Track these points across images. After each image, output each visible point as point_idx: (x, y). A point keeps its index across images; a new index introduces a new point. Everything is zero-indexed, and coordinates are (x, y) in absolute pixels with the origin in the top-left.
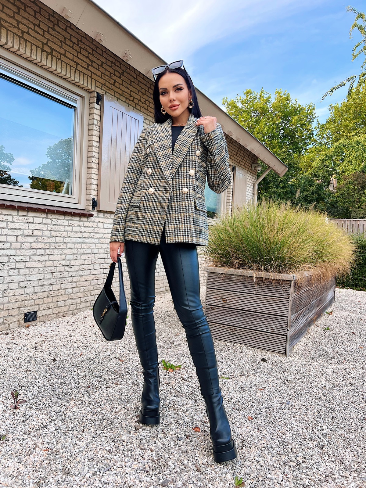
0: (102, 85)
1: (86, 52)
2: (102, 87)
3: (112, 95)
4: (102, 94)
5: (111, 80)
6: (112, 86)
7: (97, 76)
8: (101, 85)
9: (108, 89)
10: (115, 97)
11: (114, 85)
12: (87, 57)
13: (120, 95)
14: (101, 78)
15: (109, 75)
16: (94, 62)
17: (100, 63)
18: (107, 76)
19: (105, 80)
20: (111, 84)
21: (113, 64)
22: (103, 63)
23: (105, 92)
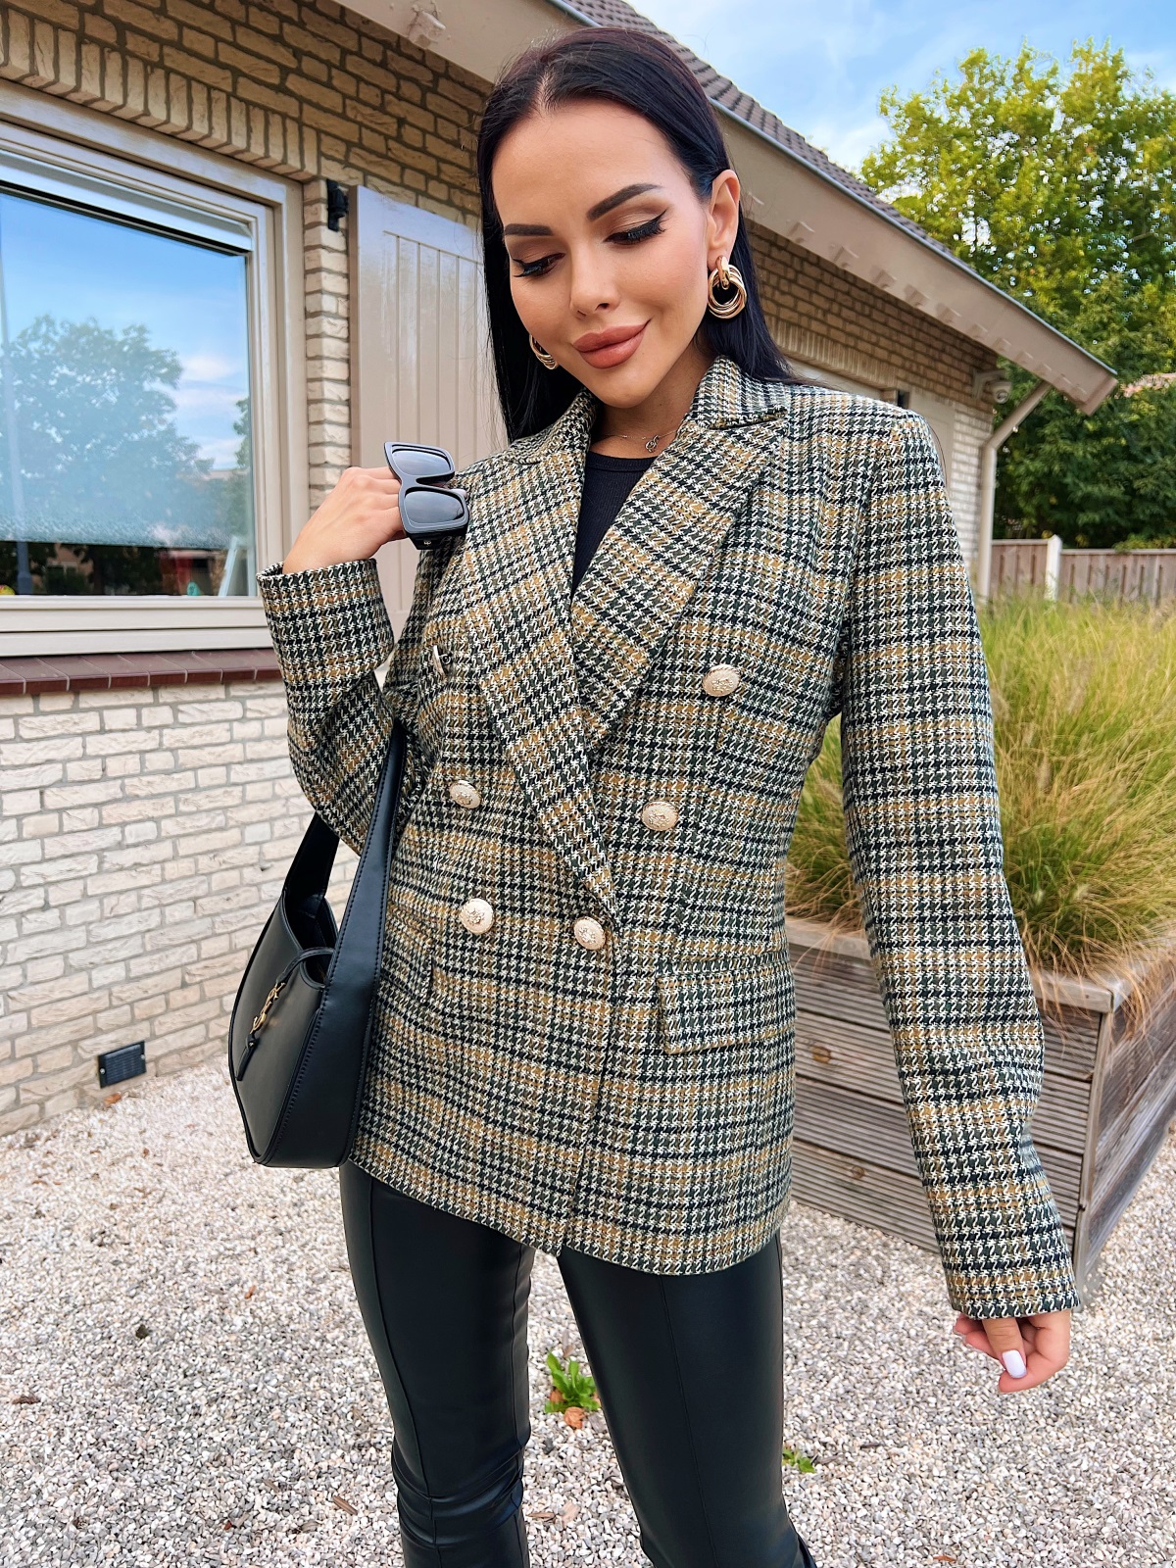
0: (349, 144)
1: (271, 18)
2: (347, 156)
3: (394, 184)
4: (352, 183)
5: (387, 119)
6: (392, 144)
7: (326, 110)
8: (342, 148)
9: (373, 158)
10: (408, 187)
11: (399, 139)
12: (278, 39)
13: (428, 177)
14: (343, 116)
15: (376, 101)
16: (310, 54)
17: (335, 56)
18: (366, 104)
19: (361, 125)
20: (387, 138)
21: (389, 53)
22: (345, 52)
23: (360, 175)
